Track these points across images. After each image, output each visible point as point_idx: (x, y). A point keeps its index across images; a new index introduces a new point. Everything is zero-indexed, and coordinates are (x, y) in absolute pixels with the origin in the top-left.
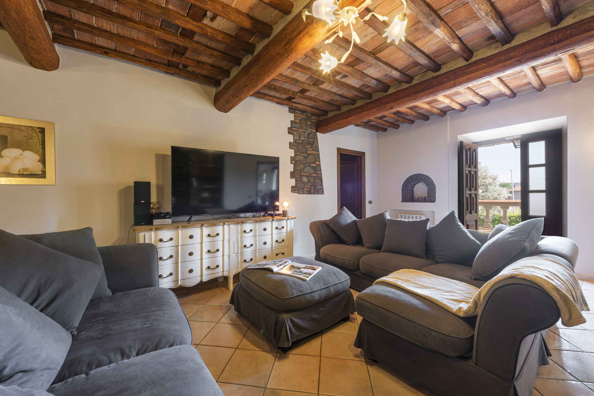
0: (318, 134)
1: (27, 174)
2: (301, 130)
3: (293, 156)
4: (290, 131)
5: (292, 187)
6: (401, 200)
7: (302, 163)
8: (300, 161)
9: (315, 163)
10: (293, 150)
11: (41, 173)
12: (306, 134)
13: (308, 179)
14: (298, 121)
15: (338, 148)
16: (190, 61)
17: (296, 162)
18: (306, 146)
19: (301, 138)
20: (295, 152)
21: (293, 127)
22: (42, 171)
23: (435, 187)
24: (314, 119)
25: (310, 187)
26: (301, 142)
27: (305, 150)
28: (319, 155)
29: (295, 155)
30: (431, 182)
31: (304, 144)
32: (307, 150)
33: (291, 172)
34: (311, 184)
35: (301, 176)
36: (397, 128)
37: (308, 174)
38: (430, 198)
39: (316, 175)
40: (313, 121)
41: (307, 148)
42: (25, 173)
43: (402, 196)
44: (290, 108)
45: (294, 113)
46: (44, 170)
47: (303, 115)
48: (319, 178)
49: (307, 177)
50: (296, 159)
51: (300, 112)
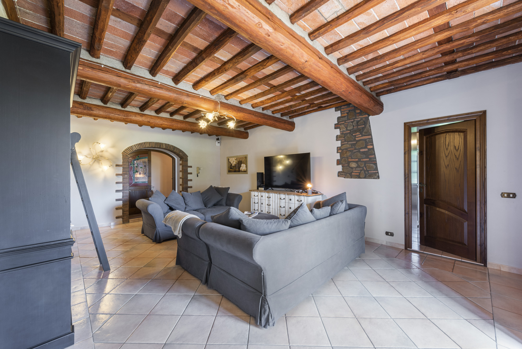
0: (370, 117)
2: (348, 121)
3: (340, 146)
4: (336, 127)
5: (339, 172)
7: (349, 150)
8: (346, 149)
9: (366, 147)
10: (340, 141)
12: (355, 122)
13: (358, 164)
14: (346, 114)
17: (342, 150)
18: (354, 135)
19: (348, 128)
20: (342, 142)
21: (340, 122)
25: (359, 171)
26: (349, 131)
27: (353, 138)
29: (342, 145)
32: (355, 137)
33: (337, 160)
34: (361, 169)
35: (349, 163)
37: (357, 160)
39: (368, 160)
44: (336, 108)
45: (340, 110)
46: (246, 169)
48: (373, 162)
49: (357, 162)
50: (342, 148)
51: (346, 107)
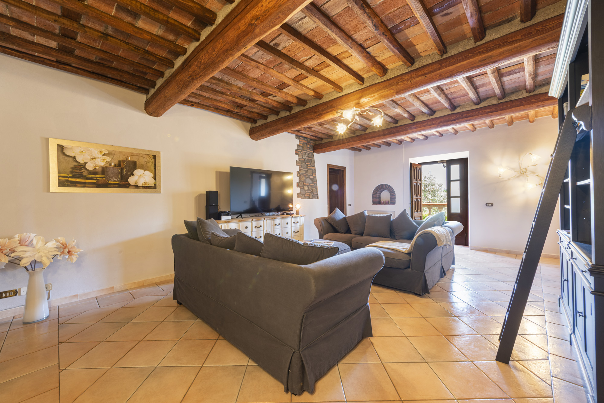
0: (315, 154)
1: (147, 186)
2: (303, 151)
3: (299, 170)
4: (297, 152)
5: (298, 194)
6: (372, 203)
7: (304, 176)
8: (303, 174)
9: (312, 175)
10: (299, 166)
11: (154, 185)
12: (307, 154)
13: (308, 188)
14: (301, 145)
15: (328, 164)
16: (246, 111)
17: (300, 175)
18: (306, 163)
19: (304, 158)
20: (300, 168)
21: (298, 149)
22: (154, 184)
23: (395, 194)
24: (312, 143)
25: (309, 193)
26: (304, 160)
27: (306, 166)
28: (315, 169)
29: (300, 170)
30: (392, 190)
31: (305, 162)
32: (307, 166)
33: (297, 183)
34: (310, 191)
35: (304, 185)
36: (369, 150)
37: (308, 184)
38: (392, 201)
39: (313, 185)
40: (311, 144)
41: (307, 164)
42: (145, 186)
43: (373, 200)
44: (296, 136)
45: (299, 139)
46: (155, 183)
47: (305, 140)
48: (316, 187)
49: (308, 186)
50: (301, 173)
51: (303, 138)
